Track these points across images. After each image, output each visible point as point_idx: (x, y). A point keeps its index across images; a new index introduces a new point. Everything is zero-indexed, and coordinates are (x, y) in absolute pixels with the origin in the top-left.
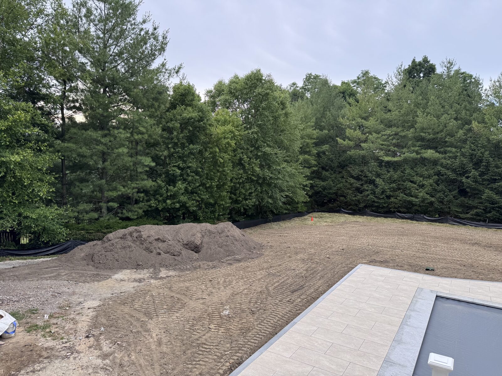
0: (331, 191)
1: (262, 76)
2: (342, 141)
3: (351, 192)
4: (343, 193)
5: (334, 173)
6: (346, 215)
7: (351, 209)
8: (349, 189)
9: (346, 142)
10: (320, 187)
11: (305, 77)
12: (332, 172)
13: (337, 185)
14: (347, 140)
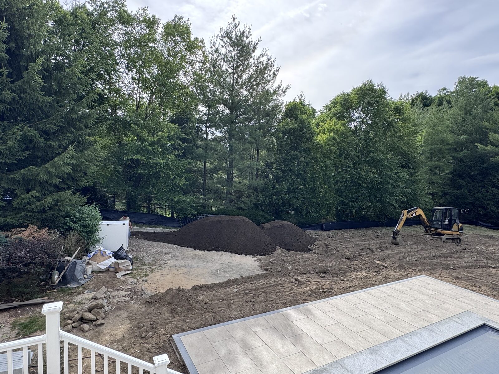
0: (466, 201)
1: (374, 86)
2: (484, 147)
3: (493, 203)
4: (482, 204)
5: (473, 181)
6: (483, 228)
7: (491, 223)
8: (489, 200)
9: (489, 148)
10: (453, 196)
11: (457, 81)
12: (470, 181)
13: (474, 194)
14: (489, 146)
